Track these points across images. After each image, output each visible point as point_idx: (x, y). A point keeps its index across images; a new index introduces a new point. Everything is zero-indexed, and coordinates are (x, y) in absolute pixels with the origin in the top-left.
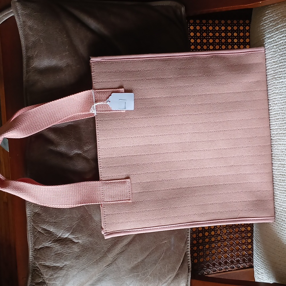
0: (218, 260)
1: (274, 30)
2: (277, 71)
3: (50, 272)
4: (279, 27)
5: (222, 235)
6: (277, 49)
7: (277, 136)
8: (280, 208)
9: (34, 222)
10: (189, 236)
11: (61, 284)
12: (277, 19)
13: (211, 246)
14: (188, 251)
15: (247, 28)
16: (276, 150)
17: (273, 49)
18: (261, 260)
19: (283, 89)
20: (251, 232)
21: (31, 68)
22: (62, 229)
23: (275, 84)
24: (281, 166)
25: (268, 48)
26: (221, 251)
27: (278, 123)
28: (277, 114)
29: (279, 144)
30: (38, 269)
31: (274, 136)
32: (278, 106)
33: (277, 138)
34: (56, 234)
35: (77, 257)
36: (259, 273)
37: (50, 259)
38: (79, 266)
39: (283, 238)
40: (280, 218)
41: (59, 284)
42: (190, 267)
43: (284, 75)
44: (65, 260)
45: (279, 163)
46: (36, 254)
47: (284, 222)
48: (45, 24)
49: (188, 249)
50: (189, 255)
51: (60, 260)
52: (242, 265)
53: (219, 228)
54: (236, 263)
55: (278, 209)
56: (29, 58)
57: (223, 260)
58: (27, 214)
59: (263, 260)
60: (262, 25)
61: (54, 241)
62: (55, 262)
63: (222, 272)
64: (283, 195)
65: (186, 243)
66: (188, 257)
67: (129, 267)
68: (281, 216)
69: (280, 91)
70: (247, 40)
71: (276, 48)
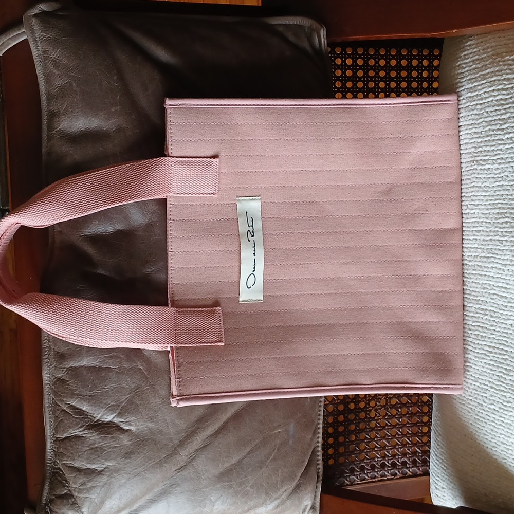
0: (371, 461)
1: (479, 77)
2: (480, 149)
3: (80, 478)
4: (488, 73)
5: (377, 420)
6: (483, 111)
7: (476, 261)
8: (474, 383)
9: (55, 393)
10: (321, 422)
11: (99, 499)
12: (485, 57)
13: (359, 438)
14: (318, 446)
15: (436, 63)
16: (474, 284)
17: (475, 111)
18: (443, 467)
19: (490, 181)
20: (428, 416)
21: (56, 131)
22: (102, 407)
23: (477, 172)
24: (481, 312)
25: (466, 107)
26: (376, 447)
27: (478, 238)
28: (478, 223)
29: (478, 274)
30: (61, 473)
31: (472, 259)
32: (479, 209)
33: (477, 263)
34: (92, 415)
35: (127, 454)
36: (439, 488)
37: (81, 457)
38: (130, 469)
39: (478, 434)
40: (475, 400)
41: (96, 499)
42: (321, 474)
43: (493, 158)
44: (106, 460)
45: (477, 306)
46: (57, 448)
47: (481, 408)
48: (81, 57)
49: (318, 442)
50: (320, 454)
51: (98, 459)
52: (411, 470)
53: (373, 407)
54: (400, 467)
55: (471, 384)
56: (53, 115)
57: (378, 460)
58: (43, 380)
59: (444, 466)
60: (460, 65)
61: (89, 427)
62: (91, 461)
63: (376, 481)
64: (481, 362)
65: (315, 433)
66: (318, 456)
67: (216, 471)
68: (476, 396)
69: (485, 184)
70: (435, 85)
71: (481, 109)
